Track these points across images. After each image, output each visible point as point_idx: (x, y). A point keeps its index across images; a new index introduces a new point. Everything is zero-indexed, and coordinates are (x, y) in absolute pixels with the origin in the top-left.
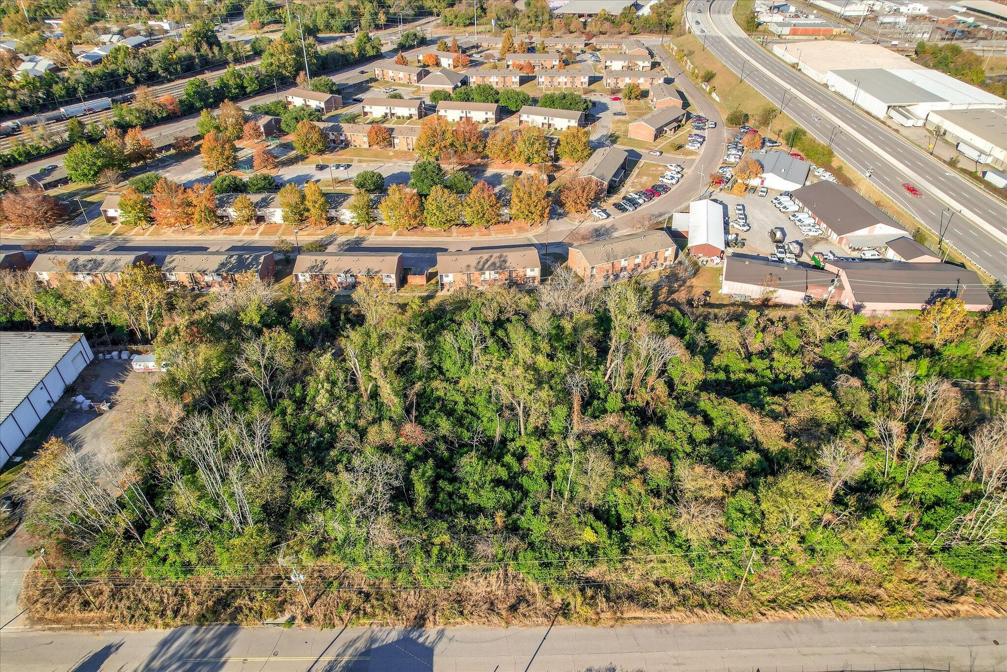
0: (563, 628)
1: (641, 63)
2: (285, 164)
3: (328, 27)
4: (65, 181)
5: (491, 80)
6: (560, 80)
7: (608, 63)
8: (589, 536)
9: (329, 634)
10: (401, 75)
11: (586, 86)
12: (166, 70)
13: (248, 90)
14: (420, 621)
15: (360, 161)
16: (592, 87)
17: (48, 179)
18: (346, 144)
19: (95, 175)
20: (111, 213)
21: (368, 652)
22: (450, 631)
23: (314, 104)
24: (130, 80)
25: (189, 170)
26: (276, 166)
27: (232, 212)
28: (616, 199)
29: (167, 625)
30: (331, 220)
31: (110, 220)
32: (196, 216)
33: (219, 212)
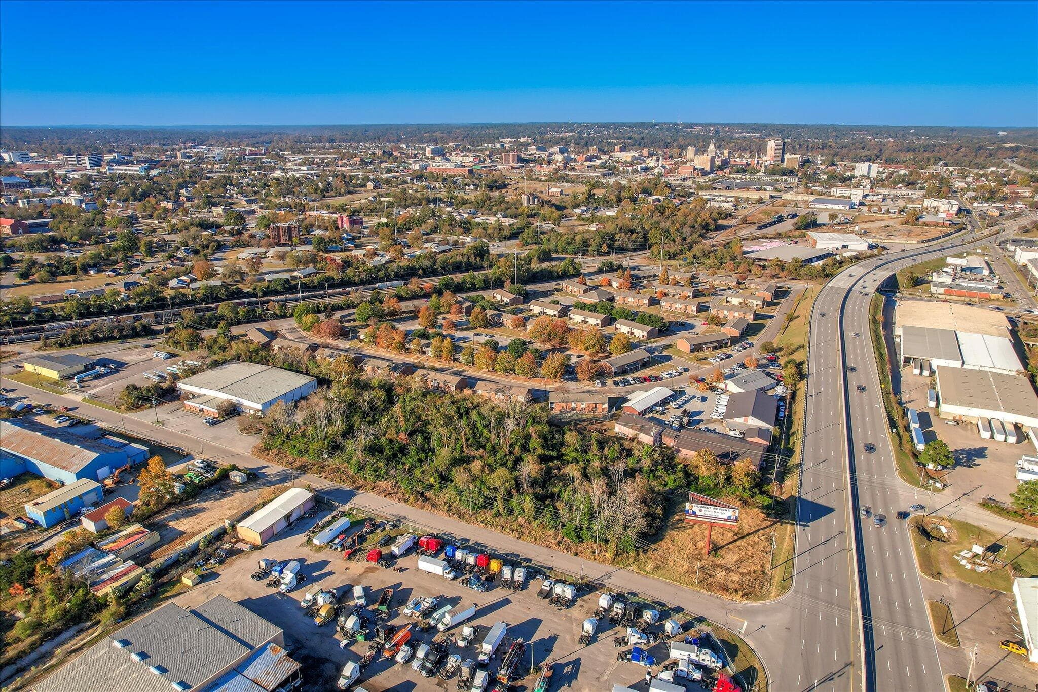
0: (402, 504)
1: (755, 302)
2: (461, 330)
3: (565, 251)
4: (354, 320)
5: (630, 300)
6: (677, 306)
7: (729, 299)
8: (432, 480)
9: (329, 482)
10: (575, 290)
11: (694, 313)
12: (443, 268)
13: (477, 286)
14: (358, 488)
15: (501, 335)
16: (698, 314)
17: (349, 318)
18: (502, 325)
19: (367, 319)
20: (362, 337)
21: (337, 490)
22: (366, 493)
23: (506, 300)
24: (421, 272)
25: (413, 325)
26: (457, 330)
27: (412, 346)
28: (618, 379)
29: (286, 466)
30: (455, 360)
31: (361, 341)
32: (394, 345)
33: (407, 346)
